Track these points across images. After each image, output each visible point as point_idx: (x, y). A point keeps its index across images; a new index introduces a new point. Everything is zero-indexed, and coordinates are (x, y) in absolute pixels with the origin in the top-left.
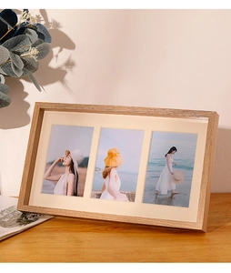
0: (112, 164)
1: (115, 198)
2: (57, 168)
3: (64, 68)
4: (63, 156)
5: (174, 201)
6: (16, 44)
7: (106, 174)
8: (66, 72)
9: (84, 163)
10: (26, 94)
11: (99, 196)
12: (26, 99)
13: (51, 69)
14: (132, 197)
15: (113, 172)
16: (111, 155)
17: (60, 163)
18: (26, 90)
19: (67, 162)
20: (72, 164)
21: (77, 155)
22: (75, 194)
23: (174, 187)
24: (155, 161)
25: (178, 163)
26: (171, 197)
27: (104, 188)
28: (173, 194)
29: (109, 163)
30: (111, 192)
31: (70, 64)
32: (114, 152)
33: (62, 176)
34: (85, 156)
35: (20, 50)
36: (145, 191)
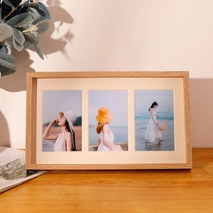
0: (104, 120)
1: (111, 149)
2: (54, 129)
3: (64, 39)
4: (57, 117)
5: (161, 147)
6: (20, 21)
7: (99, 130)
8: (65, 43)
9: (78, 122)
10: (32, 62)
11: (96, 149)
12: (32, 66)
13: (53, 40)
14: (125, 147)
15: (106, 128)
16: (101, 113)
17: (56, 124)
18: (31, 58)
19: (62, 122)
20: (67, 124)
21: (70, 116)
22: (74, 149)
23: (160, 135)
24: (141, 115)
25: (160, 115)
26: (159, 144)
27: (100, 141)
28: (160, 141)
29: (100, 120)
30: (106, 145)
31: (69, 36)
32: (104, 110)
33: (60, 135)
34: (78, 115)
35: (24, 26)
36: (136, 140)
